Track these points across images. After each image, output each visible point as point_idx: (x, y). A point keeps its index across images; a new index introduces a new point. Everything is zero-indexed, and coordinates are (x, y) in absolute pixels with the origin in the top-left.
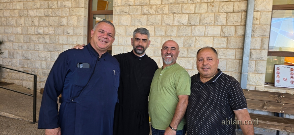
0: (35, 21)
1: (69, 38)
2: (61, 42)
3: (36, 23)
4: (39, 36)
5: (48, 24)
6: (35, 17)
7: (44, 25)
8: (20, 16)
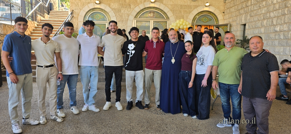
6: (275, 17)
8: (264, 19)
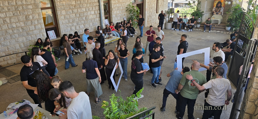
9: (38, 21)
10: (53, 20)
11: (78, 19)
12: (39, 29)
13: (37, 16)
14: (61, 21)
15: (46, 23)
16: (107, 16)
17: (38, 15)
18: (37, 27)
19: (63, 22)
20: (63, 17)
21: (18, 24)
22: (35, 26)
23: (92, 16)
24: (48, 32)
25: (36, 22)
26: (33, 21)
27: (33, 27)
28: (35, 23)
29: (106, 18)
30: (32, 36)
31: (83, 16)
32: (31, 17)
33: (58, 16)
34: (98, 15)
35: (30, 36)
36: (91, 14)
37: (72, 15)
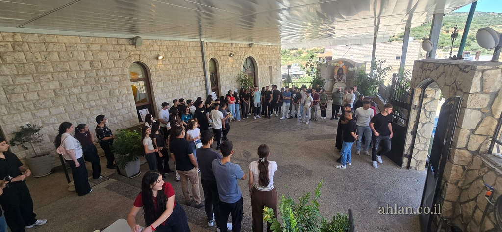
0: (82, 97)
1: (124, 104)
2: (116, 109)
3: (85, 99)
4: (91, 109)
5: (99, 97)
7: (94, 99)
9: (126, 96)
10: (147, 96)
11: (179, 92)
12: (127, 108)
13: (125, 91)
14: (157, 96)
15: (138, 100)
16: (214, 88)
17: (127, 89)
18: (125, 105)
19: (160, 97)
20: (159, 91)
21: (99, 103)
22: (122, 104)
23: (196, 88)
24: (140, 111)
25: (124, 99)
26: (120, 97)
27: (120, 105)
28: (122, 100)
29: (213, 91)
30: (118, 117)
31: (186, 89)
32: (117, 92)
33: (153, 89)
34: (204, 88)
35: (115, 118)
36: (195, 87)
37: (171, 88)
